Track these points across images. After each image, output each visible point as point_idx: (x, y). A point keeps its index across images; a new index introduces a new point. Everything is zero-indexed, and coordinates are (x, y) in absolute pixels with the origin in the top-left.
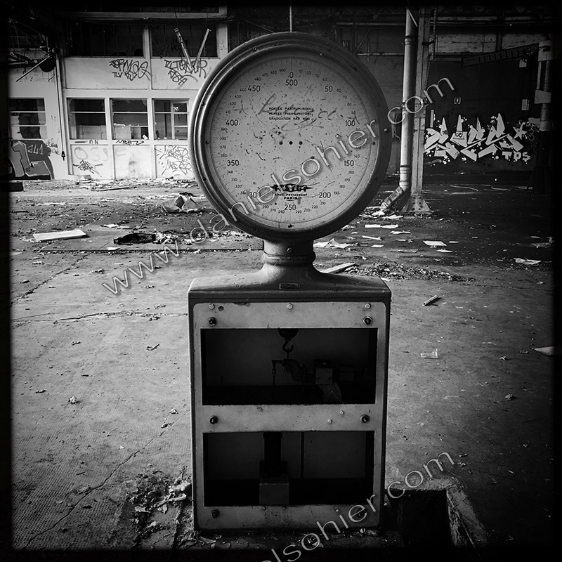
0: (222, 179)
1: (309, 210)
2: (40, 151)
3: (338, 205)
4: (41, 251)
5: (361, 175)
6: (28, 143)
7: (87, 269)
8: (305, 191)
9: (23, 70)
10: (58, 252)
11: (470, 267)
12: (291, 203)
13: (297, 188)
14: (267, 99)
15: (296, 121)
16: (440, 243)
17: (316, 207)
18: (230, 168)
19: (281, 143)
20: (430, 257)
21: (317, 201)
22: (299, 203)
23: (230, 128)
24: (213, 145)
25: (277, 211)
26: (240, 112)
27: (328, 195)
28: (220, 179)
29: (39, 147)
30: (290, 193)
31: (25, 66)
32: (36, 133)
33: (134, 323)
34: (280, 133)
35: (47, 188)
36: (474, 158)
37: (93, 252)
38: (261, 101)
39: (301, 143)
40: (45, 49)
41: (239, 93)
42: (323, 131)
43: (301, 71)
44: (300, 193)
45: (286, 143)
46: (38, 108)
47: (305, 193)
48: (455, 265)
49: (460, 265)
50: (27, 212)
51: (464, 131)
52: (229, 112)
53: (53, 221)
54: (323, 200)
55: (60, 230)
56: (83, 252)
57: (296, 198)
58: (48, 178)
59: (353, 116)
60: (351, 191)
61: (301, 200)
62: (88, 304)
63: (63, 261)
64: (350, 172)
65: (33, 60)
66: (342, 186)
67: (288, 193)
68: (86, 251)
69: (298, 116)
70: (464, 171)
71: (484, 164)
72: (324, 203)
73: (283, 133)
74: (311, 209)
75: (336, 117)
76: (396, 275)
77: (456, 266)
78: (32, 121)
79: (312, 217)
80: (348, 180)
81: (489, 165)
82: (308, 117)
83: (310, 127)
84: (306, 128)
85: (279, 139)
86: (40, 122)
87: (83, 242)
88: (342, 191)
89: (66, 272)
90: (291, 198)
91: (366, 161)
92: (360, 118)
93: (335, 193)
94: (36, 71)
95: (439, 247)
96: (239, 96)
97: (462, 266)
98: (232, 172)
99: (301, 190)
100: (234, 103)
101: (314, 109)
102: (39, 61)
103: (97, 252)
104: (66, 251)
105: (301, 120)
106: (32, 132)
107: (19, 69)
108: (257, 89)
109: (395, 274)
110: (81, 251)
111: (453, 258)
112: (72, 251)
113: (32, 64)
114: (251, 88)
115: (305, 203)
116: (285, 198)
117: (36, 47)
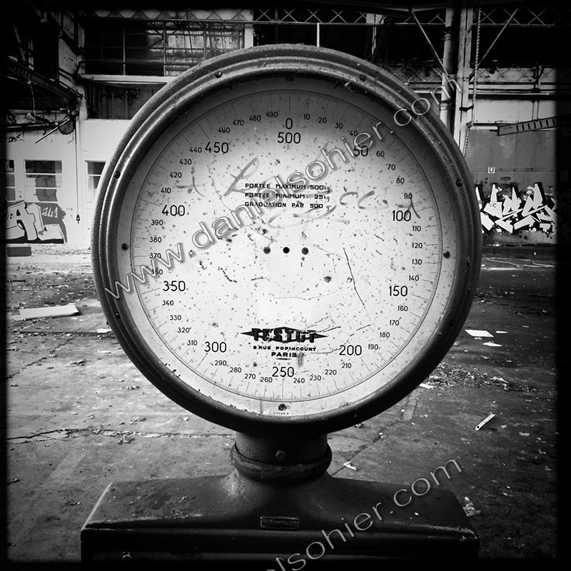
0: (153, 316)
1: (318, 378)
2: (54, 214)
3: (374, 368)
4: (21, 333)
5: (421, 313)
6: (43, 206)
7: (67, 359)
8: (312, 341)
9: (43, 132)
10: (40, 334)
11: (526, 370)
12: (284, 363)
13: (298, 336)
14: (242, 168)
15: (298, 210)
16: (485, 334)
17: (334, 372)
18: (170, 295)
19: (267, 251)
20: (476, 353)
21: (335, 361)
22: (300, 364)
23: (169, 219)
24: (137, 251)
25: (258, 378)
26: (190, 191)
27: (356, 350)
28: (148, 316)
29: (53, 210)
30: (284, 345)
31: (46, 129)
32: (53, 195)
33: (98, 448)
34: (265, 231)
35: (58, 253)
36: (510, 229)
37: (80, 334)
38: (231, 171)
39: (305, 251)
40: (64, 112)
41: (188, 155)
42: (348, 230)
43: (307, 117)
44: (301, 345)
45: (276, 249)
46: (56, 170)
47: (312, 345)
48: (508, 365)
49: (513, 365)
50: (24, 281)
51: (498, 200)
52: (167, 190)
53: (49, 293)
54: (346, 358)
55: (52, 304)
56: (69, 335)
57: (295, 355)
58: (61, 241)
59: (407, 202)
60: (401, 343)
61: (305, 359)
62: (50, 414)
63: (43, 347)
64: (401, 308)
65: (54, 122)
66: (384, 335)
67: (279, 344)
68: (72, 333)
69: (301, 200)
70: (499, 243)
71: (521, 236)
72: (348, 365)
73: (271, 232)
74: (323, 376)
75: (374, 203)
76: (438, 380)
77: (509, 367)
78: (49, 183)
79: (324, 391)
80: (396, 322)
81: (526, 238)
82: (319, 201)
83: (324, 222)
84: (316, 222)
85: (262, 242)
86: (57, 184)
87: (73, 321)
88: (384, 344)
89: (39, 363)
90: (285, 354)
91: (430, 287)
92: (420, 207)
93: (372, 347)
94: (56, 133)
95: (485, 339)
96: (188, 162)
97: (517, 367)
98: (171, 303)
99: (304, 339)
100: (179, 175)
101: (333, 188)
102: (59, 123)
103: (85, 334)
104: (49, 333)
105: (306, 207)
106: (47, 195)
107: (39, 131)
108: (224, 148)
109: (436, 377)
110: (66, 333)
111: (504, 356)
112: (56, 333)
113: (52, 126)
114: (211, 146)
115: (313, 363)
116: (273, 354)
117: (56, 110)
